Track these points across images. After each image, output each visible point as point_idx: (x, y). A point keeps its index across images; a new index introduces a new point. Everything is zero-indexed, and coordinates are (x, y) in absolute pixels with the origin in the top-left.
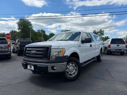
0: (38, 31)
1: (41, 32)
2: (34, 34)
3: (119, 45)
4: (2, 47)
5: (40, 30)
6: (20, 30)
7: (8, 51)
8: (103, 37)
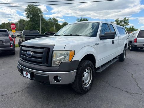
1: (53, 21)
2: (44, 24)
4: (2, 41)
5: (52, 19)
6: (29, 19)
7: (10, 46)
8: (127, 27)
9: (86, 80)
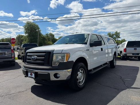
0: (47, 35)
1: (50, 36)
2: (42, 39)
3: (136, 49)
6: (27, 35)
8: (119, 40)
9: (80, 79)
